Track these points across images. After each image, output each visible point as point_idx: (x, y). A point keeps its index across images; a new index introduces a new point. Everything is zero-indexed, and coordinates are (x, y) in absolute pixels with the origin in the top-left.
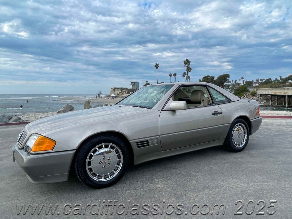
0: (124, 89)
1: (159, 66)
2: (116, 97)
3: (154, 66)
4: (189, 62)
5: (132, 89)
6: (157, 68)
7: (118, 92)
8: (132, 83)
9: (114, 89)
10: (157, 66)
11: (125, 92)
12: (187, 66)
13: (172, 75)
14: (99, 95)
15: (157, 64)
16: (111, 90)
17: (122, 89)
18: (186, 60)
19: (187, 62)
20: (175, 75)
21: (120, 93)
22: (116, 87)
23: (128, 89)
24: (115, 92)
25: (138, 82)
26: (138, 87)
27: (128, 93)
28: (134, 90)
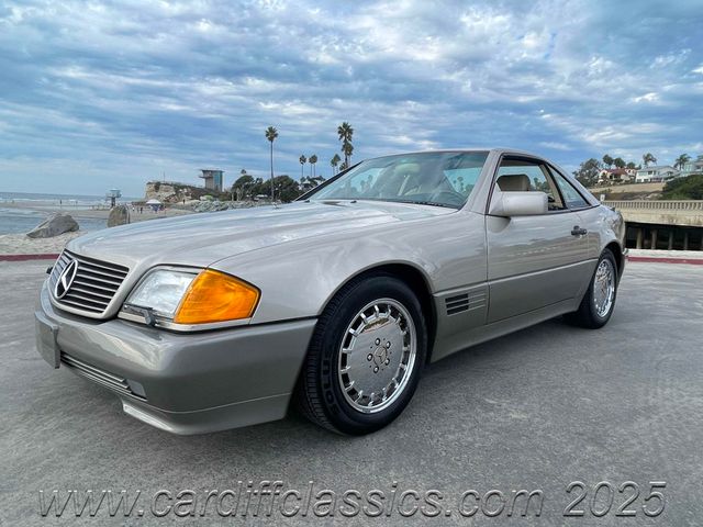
0: (183, 187)
1: (276, 135)
2: (162, 207)
3: (265, 134)
4: (350, 131)
5: (206, 188)
6: (271, 139)
7: (167, 195)
8: (204, 171)
9: (157, 186)
10: (272, 134)
11: (187, 194)
12: (345, 141)
13: (308, 160)
14: (113, 199)
15: (271, 129)
16: (146, 188)
17: (178, 187)
18: (345, 125)
19: (345, 131)
20: (314, 159)
21: (173, 195)
22: (161, 180)
23: (193, 188)
24: (158, 194)
25: (221, 172)
26: (221, 182)
27: (194, 197)
28: (211, 190)
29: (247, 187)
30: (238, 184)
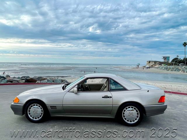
0: (157, 62)
5: (164, 62)
6: (185, 46)
7: (152, 64)
8: (164, 57)
9: (150, 62)
10: (185, 44)
11: (158, 64)
14: (138, 66)
16: (147, 62)
17: (155, 62)
21: (154, 64)
23: (160, 62)
24: (149, 64)
25: (169, 57)
26: (169, 60)
27: (160, 65)
28: (165, 62)
29: (176, 61)
30: (173, 60)
